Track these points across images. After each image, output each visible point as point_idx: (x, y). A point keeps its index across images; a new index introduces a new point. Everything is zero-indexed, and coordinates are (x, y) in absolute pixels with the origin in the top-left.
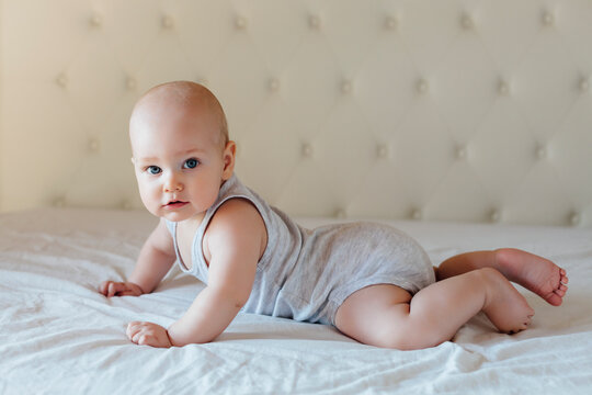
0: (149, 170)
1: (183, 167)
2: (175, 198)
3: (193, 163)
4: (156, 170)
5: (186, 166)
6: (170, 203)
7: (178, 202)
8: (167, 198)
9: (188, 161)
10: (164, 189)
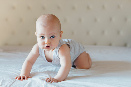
0: (41, 37)
1: (51, 38)
2: (48, 46)
3: (53, 37)
4: (43, 37)
5: (51, 37)
6: (47, 47)
7: (49, 46)
8: (46, 45)
9: (52, 36)
10: (45, 43)
